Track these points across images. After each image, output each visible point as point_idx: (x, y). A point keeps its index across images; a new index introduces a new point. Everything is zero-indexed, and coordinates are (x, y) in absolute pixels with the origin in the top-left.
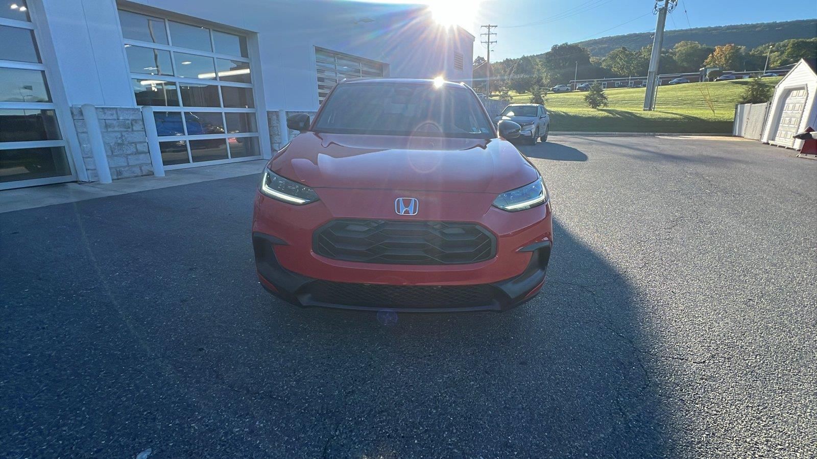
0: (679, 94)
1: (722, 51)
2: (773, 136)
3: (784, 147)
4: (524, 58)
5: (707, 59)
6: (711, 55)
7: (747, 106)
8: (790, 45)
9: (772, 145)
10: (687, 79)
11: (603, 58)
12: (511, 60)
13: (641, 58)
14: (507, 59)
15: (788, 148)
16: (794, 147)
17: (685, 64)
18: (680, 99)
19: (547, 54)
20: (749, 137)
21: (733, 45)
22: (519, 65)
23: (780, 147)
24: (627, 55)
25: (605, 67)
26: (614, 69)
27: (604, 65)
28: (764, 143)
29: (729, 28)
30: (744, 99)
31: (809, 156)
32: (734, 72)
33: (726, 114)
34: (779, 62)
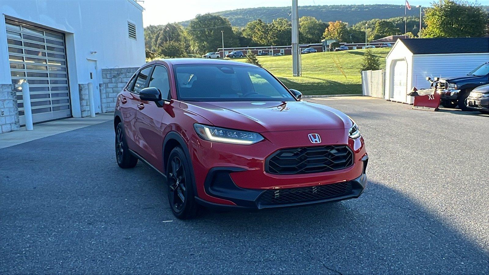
0: (313, 61)
1: (334, 26)
2: (392, 95)
3: (401, 103)
4: (169, 25)
5: (324, 32)
6: (327, 29)
7: (369, 72)
8: (377, 24)
9: (393, 101)
10: (315, 49)
11: (243, 29)
12: (155, 27)
13: (275, 29)
14: (150, 26)
15: (404, 103)
16: (407, 103)
17: (310, 36)
18: (315, 66)
19: (192, 22)
20: (375, 96)
21: (341, 22)
22: (165, 31)
23: (398, 102)
24: (263, 27)
25: (246, 37)
26: (255, 39)
27: (244, 35)
28: (387, 100)
29: (333, 7)
30: (364, 66)
31: (420, 108)
32: (346, 44)
33: (353, 78)
34: (373, 37)
